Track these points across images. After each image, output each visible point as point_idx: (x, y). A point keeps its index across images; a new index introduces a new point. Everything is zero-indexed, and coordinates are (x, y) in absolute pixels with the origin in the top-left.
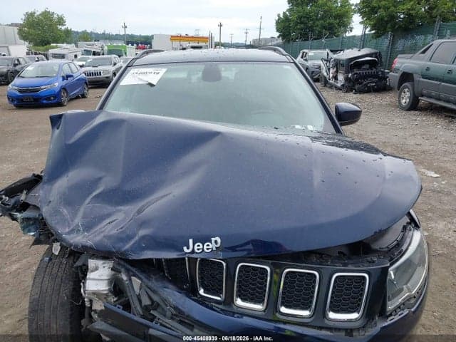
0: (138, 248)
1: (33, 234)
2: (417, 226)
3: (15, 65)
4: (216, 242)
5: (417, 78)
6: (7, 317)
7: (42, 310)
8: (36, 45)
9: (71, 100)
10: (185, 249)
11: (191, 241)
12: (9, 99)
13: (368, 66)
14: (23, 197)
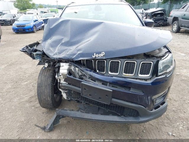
0: (78, 57)
1: (39, 60)
2: (170, 52)
3: (14, 17)
4: (103, 54)
5: (180, 19)
6: (26, 97)
7: (42, 86)
8: (21, 10)
9: (37, 30)
10: (93, 56)
11: (95, 54)
12: (13, 30)
13: (159, 15)
14: (35, 47)
